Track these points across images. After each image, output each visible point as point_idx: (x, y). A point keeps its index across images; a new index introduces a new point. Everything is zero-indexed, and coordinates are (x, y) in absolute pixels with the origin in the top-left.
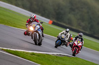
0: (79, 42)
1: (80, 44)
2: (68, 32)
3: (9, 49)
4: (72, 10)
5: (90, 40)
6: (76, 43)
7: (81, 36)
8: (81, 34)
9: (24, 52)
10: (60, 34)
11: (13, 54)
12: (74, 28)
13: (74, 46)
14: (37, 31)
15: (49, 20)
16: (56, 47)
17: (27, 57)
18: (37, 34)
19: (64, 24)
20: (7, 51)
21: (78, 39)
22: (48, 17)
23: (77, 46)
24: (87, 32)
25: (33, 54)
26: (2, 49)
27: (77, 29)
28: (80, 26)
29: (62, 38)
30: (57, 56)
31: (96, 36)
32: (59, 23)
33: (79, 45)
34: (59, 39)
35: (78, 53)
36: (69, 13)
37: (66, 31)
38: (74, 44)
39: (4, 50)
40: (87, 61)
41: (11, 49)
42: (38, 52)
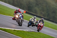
0: (41, 24)
1: (42, 25)
5: (47, 23)
6: (40, 24)
7: (43, 20)
8: (43, 19)
9: (9, 29)
10: (30, 19)
13: (39, 26)
14: (20, 18)
16: (28, 26)
17: (11, 32)
19: (33, 13)
21: (41, 22)
24: (46, 18)
25: (15, 30)
27: (40, 16)
28: (42, 14)
29: (32, 22)
30: (28, 32)
31: (51, 20)
32: (30, 12)
34: (30, 22)
35: (41, 30)
36: (35, 7)
37: (34, 18)
40: (46, 35)
42: (17, 29)
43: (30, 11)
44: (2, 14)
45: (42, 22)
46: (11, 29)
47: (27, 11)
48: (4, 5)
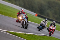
0: (53, 27)
2: (46, 21)
3: (11, 31)
4: (49, 7)
6: (51, 27)
9: (20, 33)
11: (13, 34)
12: (51, 18)
13: (50, 29)
14: (24, 20)
15: (35, 14)
17: (22, 36)
18: (24, 21)
19: (45, 16)
20: (10, 33)
21: (52, 25)
22: (35, 12)
23: (52, 30)
25: (26, 34)
26: (7, 32)
29: (43, 25)
33: (53, 29)
34: (41, 25)
36: (48, 9)
38: (50, 28)
39: (8, 32)
41: (12, 32)
42: (28, 33)
43: (42, 15)
44: (12, 17)
45: (54, 25)
46: (22, 33)
47: (39, 14)
48: (14, 7)
